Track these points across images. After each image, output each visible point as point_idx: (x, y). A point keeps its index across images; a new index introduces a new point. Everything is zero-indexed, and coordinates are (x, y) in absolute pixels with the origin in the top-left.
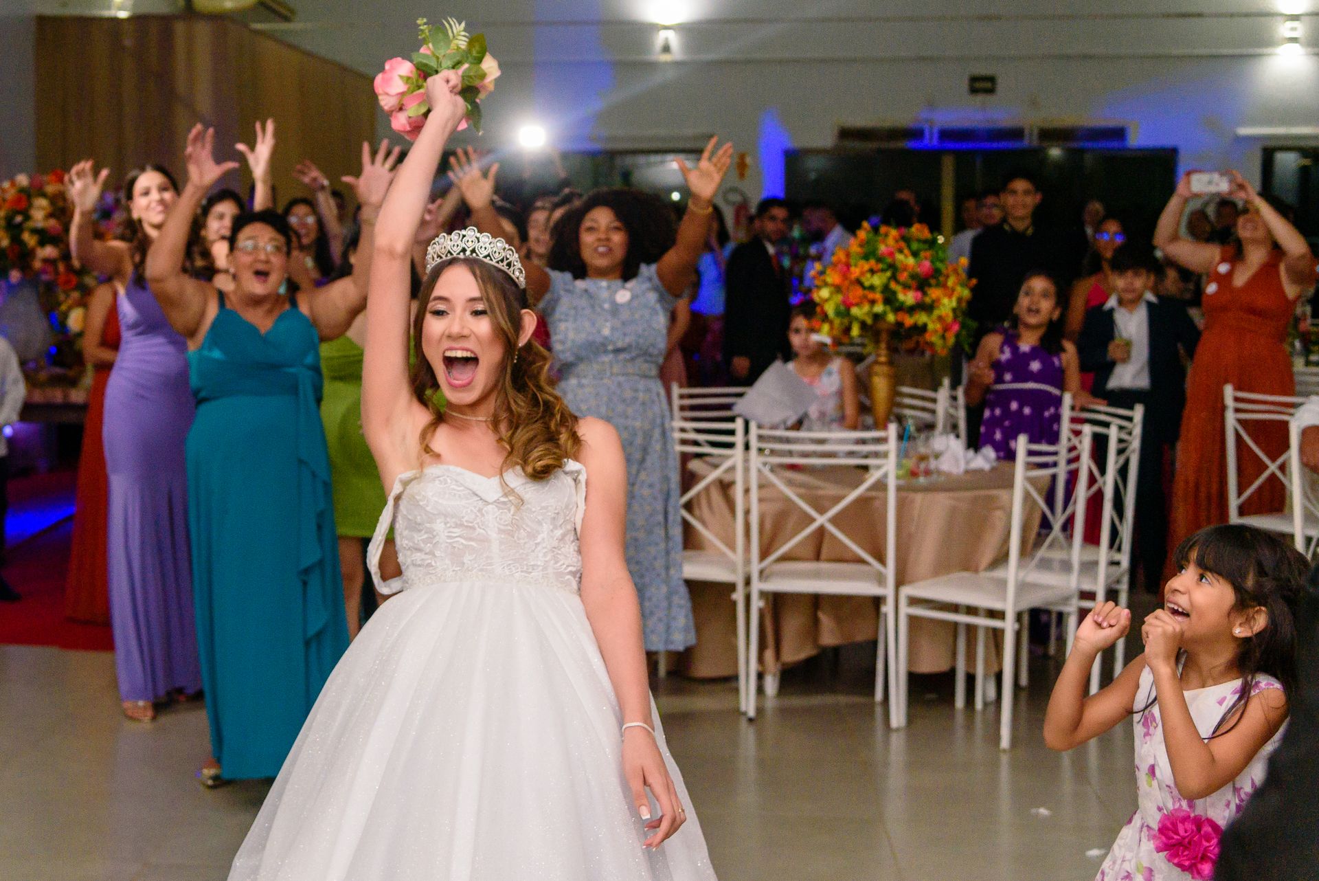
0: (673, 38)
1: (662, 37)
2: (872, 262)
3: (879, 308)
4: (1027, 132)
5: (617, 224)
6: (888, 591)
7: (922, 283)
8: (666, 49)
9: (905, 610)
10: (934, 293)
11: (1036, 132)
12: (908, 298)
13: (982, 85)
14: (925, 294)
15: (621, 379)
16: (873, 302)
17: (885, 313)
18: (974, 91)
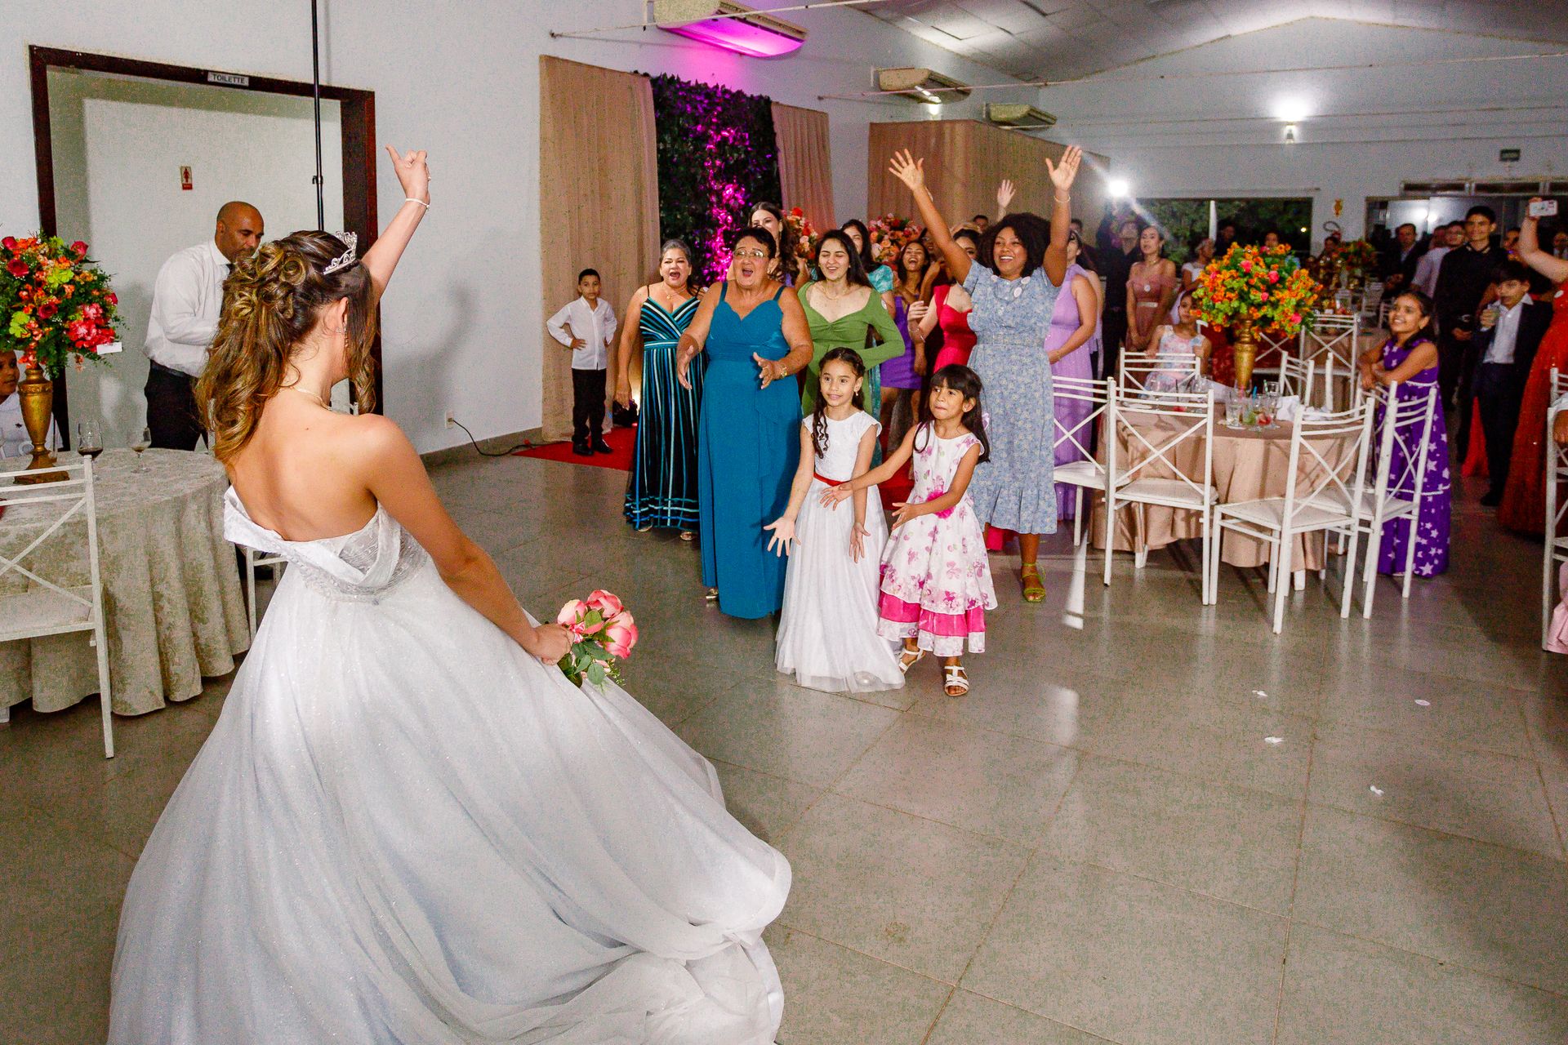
0: (1295, 130)
1: (1286, 130)
2: (1233, 271)
3: (1235, 304)
4: (1541, 185)
5: (1017, 240)
6: (1206, 509)
7: (1270, 287)
8: (1290, 136)
9: (1218, 522)
10: (1278, 294)
11: (1548, 185)
12: (1257, 296)
13: (1510, 155)
14: (1272, 294)
15: (1010, 347)
16: (1230, 299)
17: (1239, 307)
18: (1503, 159)
